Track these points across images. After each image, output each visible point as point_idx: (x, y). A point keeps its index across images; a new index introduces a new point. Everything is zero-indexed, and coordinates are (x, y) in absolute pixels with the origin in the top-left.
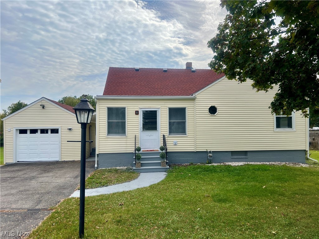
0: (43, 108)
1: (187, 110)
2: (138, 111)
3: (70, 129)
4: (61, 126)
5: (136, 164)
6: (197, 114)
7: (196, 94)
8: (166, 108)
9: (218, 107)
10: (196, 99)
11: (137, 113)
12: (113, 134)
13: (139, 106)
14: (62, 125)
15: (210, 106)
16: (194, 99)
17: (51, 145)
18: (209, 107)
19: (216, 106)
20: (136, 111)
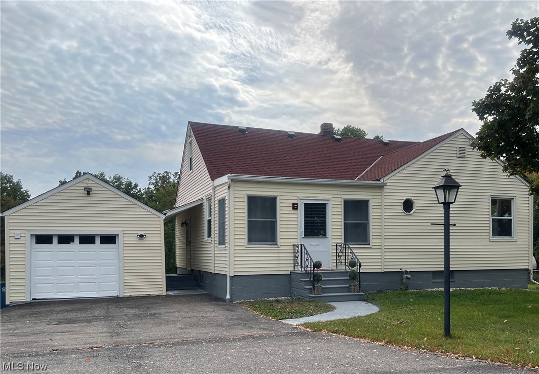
0: (89, 193)
1: (371, 204)
2: (297, 204)
3: (141, 236)
4: (122, 229)
5: (316, 289)
6: (386, 211)
7: (385, 179)
8: (340, 199)
9: (416, 202)
10: (385, 187)
11: (295, 207)
12: (257, 243)
13: (298, 196)
14: (125, 229)
15: (405, 198)
16: (381, 187)
17: (102, 267)
18: (403, 201)
19: (413, 198)
20: (294, 204)
